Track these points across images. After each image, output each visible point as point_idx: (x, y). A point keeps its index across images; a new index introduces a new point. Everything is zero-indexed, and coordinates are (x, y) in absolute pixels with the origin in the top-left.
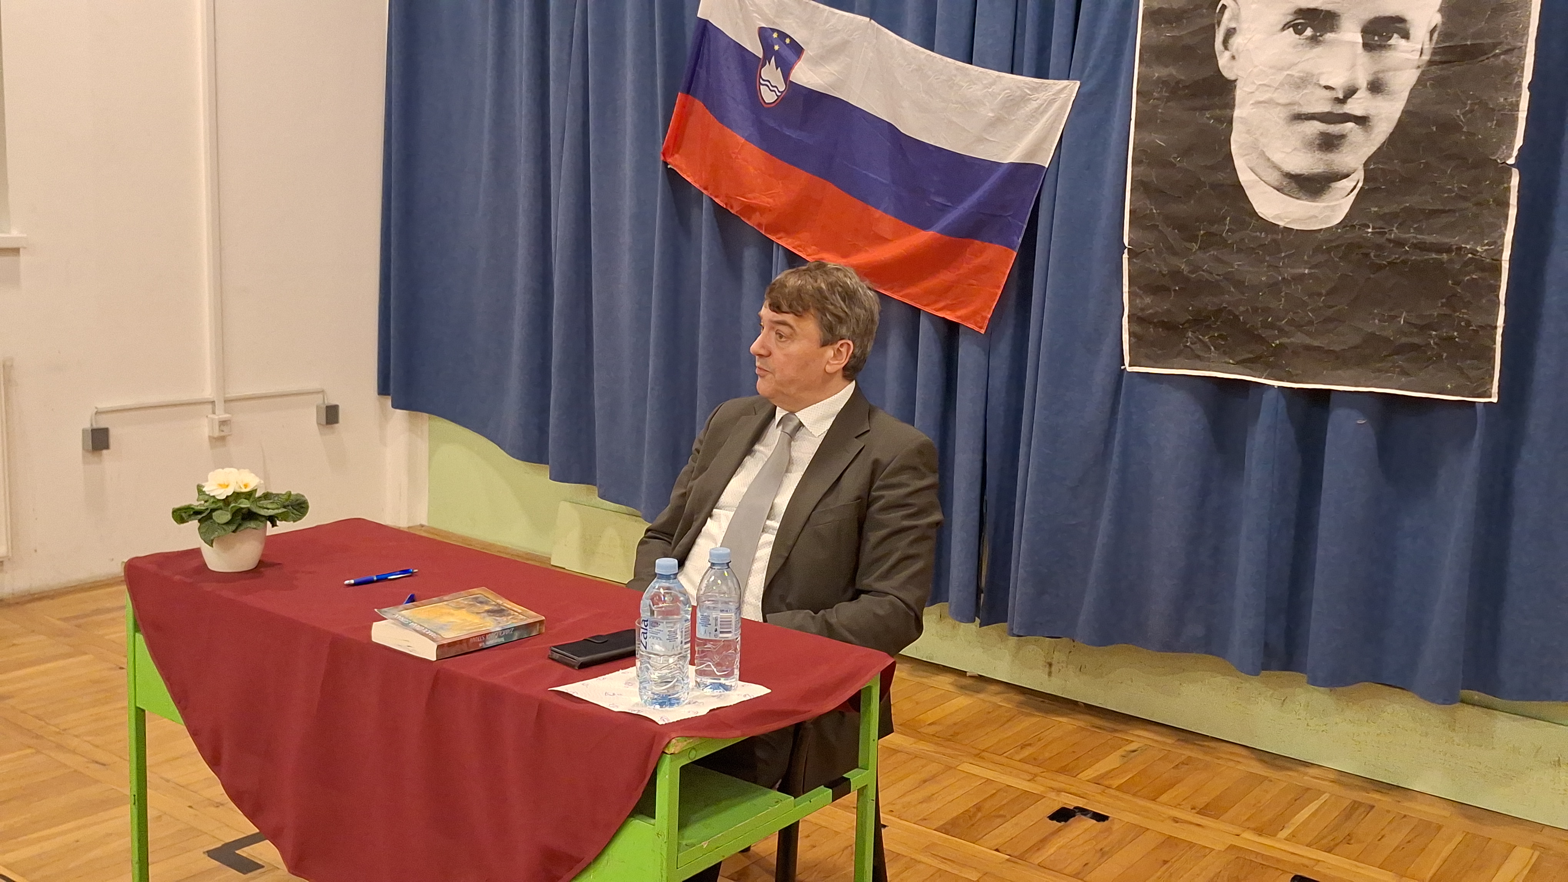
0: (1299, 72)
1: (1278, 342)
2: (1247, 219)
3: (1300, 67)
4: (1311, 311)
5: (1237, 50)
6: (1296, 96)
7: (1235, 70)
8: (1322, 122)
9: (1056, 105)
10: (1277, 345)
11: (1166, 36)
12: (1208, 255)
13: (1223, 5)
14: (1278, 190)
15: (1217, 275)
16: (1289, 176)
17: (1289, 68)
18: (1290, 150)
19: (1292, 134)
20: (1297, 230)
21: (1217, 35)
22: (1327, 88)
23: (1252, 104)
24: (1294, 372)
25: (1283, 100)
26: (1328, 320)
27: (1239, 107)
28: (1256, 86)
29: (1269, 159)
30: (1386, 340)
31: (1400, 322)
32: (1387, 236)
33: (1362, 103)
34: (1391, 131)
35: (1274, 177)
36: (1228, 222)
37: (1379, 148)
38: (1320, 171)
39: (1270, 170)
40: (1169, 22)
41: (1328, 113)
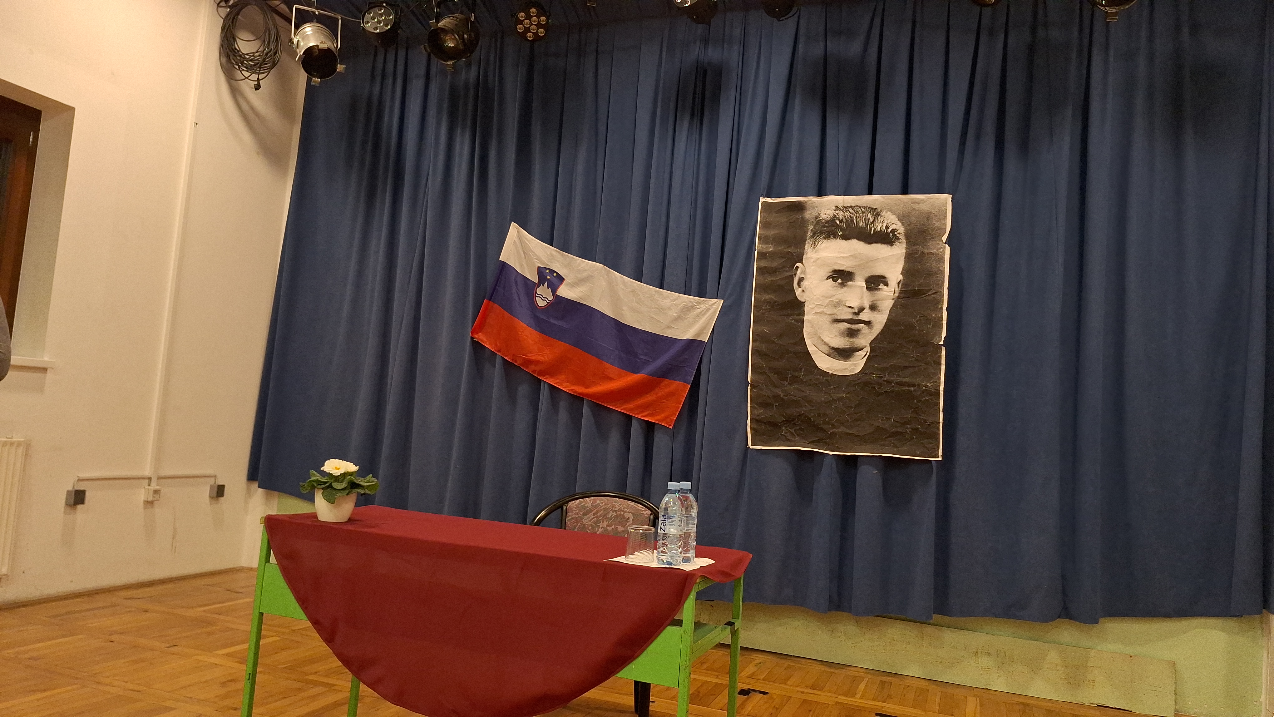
0: (836, 299)
1: (831, 431)
2: (813, 369)
3: (836, 297)
4: (847, 415)
5: (806, 288)
6: (835, 311)
7: (804, 297)
8: (848, 323)
9: (711, 311)
10: (831, 433)
11: (768, 280)
12: (793, 387)
13: (797, 266)
14: (828, 355)
15: (800, 397)
16: (833, 348)
17: (831, 297)
18: (833, 336)
19: (834, 329)
20: (838, 375)
21: (794, 280)
22: (850, 307)
23: (813, 313)
24: (840, 447)
25: (829, 312)
26: (856, 420)
27: (807, 315)
28: (815, 305)
29: (823, 340)
30: (886, 430)
31: (891, 421)
32: (883, 379)
33: (868, 315)
34: (882, 328)
35: (826, 349)
36: (803, 371)
37: (876, 337)
38: (849, 346)
39: (824, 346)
40: (770, 273)
41: (851, 319)
